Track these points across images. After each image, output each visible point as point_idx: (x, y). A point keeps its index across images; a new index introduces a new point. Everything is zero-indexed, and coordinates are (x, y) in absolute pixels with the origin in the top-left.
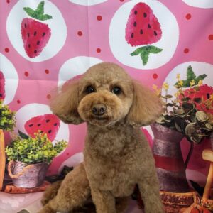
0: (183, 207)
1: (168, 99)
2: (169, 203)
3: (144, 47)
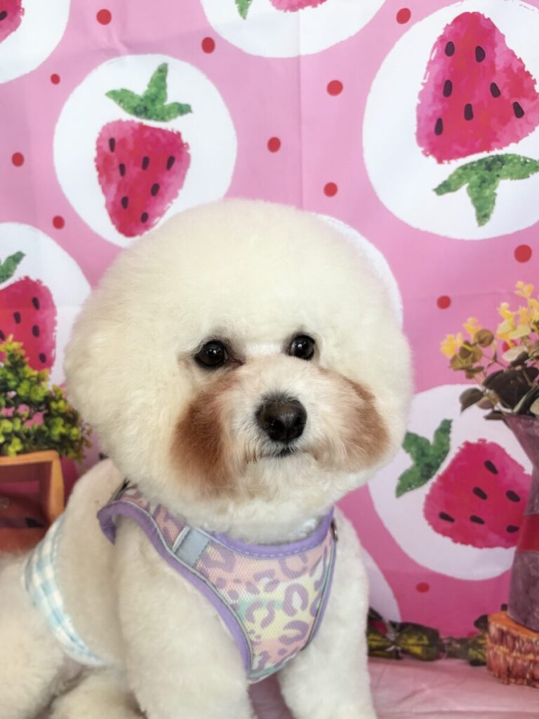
3: (480, 161)
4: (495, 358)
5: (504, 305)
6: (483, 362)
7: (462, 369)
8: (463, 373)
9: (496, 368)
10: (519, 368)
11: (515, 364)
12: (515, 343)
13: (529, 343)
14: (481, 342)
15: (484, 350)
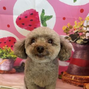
0: (85, 82)
1: (87, 28)
2: (78, 80)
4: (72, 31)
5: (76, 21)
6: (70, 32)
7: (66, 32)
8: (66, 33)
9: (72, 33)
10: (76, 34)
11: (75, 33)
12: (76, 29)
13: (79, 29)
14: (70, 28)
15: (70, 30)
